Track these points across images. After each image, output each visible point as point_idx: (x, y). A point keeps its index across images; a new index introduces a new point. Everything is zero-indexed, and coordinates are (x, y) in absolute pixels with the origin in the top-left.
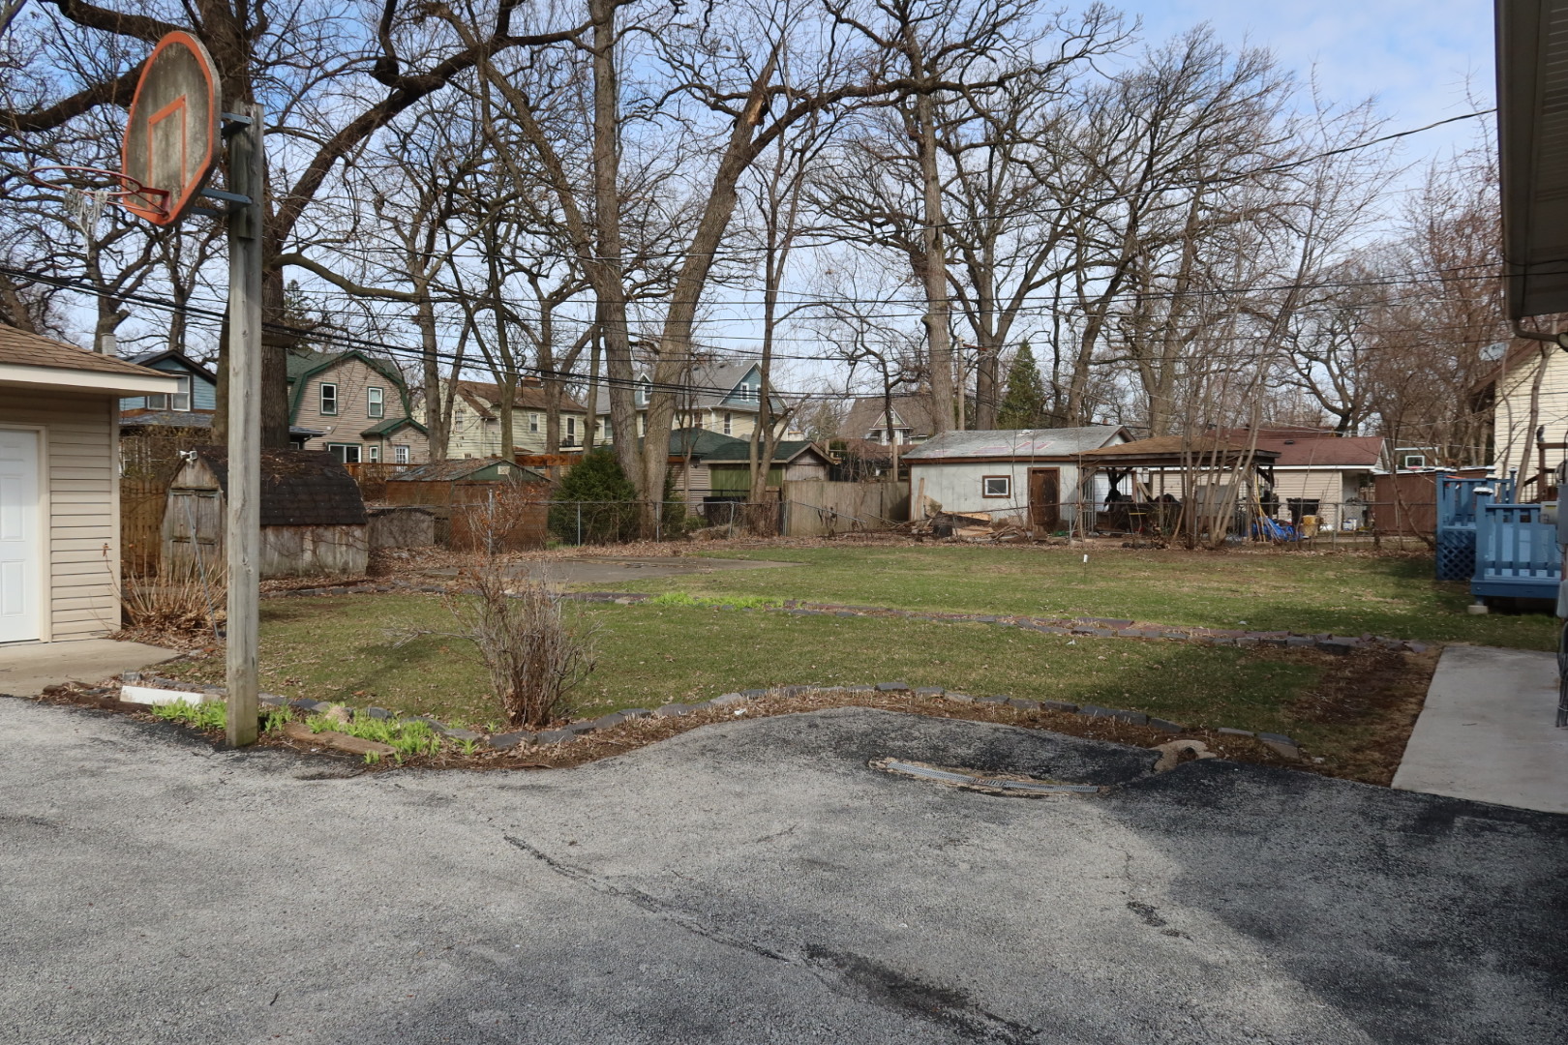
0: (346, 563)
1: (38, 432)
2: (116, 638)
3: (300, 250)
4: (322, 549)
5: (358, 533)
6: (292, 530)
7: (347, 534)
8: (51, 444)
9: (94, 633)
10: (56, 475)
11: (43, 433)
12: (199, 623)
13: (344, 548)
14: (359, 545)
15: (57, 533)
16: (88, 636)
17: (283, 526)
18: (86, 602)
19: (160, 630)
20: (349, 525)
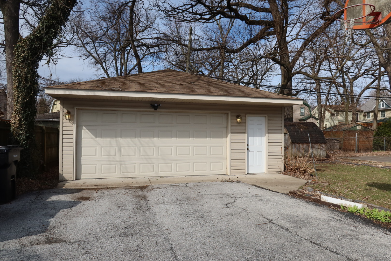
0: (320, 154)
1: (265, 117)
2: (283, 174)
3: (300, 70)
4: (314, 150)
5: (324, 145)
6: (306, 144)
7: (321, 146)
8: (269, 120)
9: (277, 172)
10: (270, 128)
11: (267, 117)
12: (305, 171)
13: (320, 150)
14: (324, 149)
15: (270, 144)
16: (276, 173)
17: (304, 143)
18: (276, 163)
19: (295, 173)
20: (321, 143)
